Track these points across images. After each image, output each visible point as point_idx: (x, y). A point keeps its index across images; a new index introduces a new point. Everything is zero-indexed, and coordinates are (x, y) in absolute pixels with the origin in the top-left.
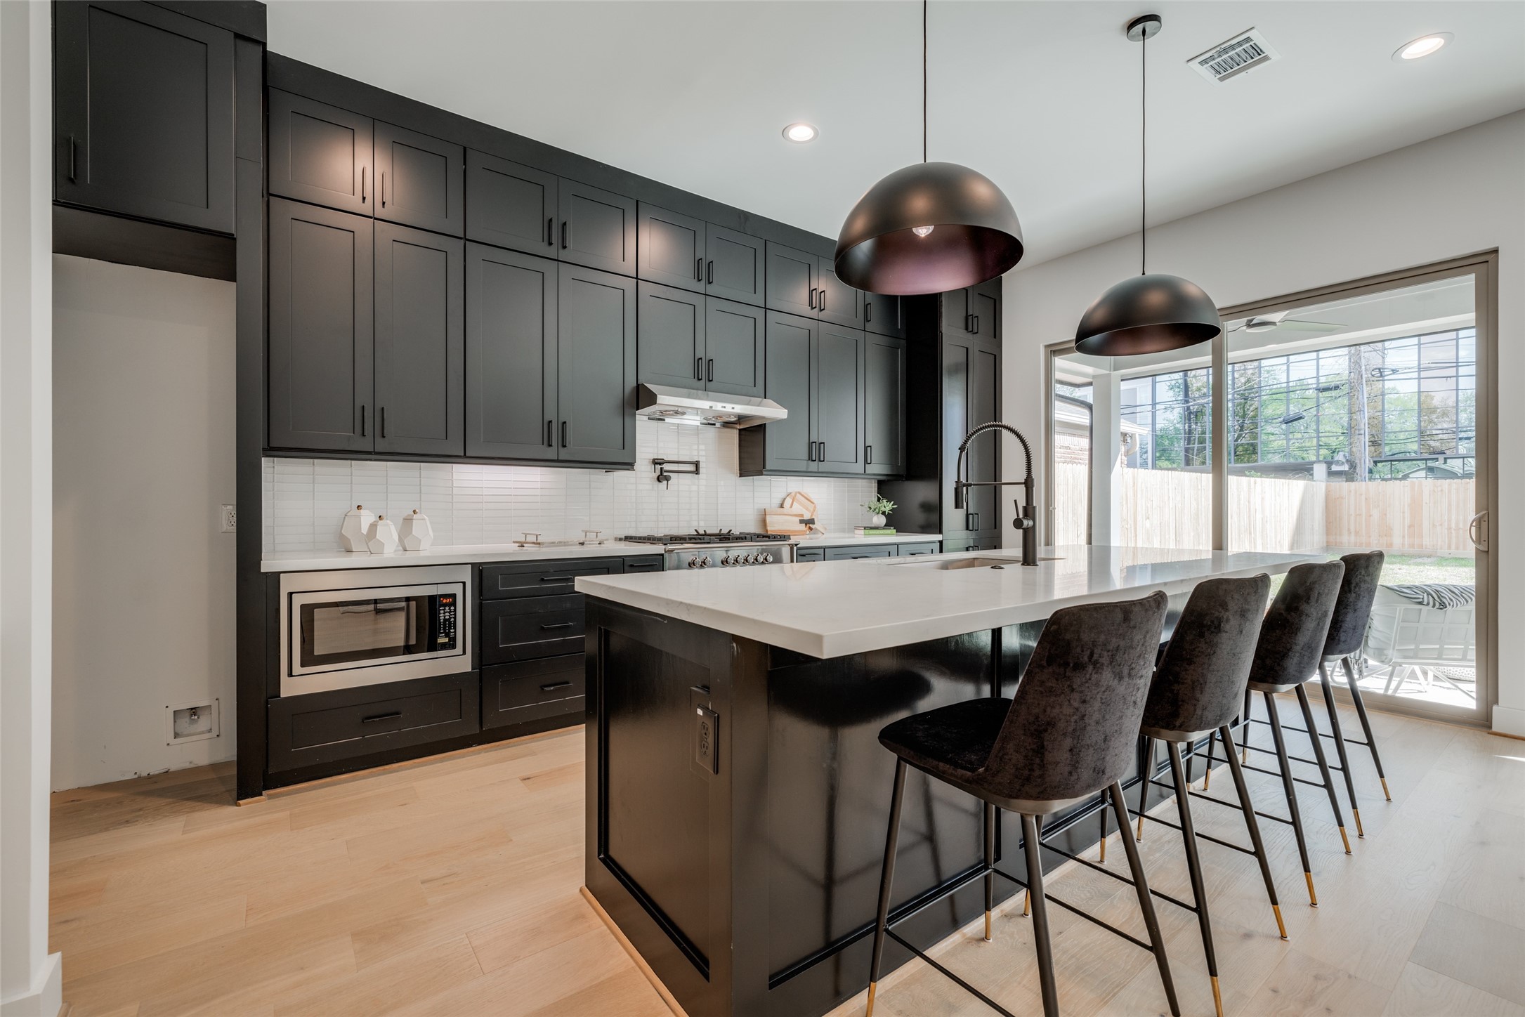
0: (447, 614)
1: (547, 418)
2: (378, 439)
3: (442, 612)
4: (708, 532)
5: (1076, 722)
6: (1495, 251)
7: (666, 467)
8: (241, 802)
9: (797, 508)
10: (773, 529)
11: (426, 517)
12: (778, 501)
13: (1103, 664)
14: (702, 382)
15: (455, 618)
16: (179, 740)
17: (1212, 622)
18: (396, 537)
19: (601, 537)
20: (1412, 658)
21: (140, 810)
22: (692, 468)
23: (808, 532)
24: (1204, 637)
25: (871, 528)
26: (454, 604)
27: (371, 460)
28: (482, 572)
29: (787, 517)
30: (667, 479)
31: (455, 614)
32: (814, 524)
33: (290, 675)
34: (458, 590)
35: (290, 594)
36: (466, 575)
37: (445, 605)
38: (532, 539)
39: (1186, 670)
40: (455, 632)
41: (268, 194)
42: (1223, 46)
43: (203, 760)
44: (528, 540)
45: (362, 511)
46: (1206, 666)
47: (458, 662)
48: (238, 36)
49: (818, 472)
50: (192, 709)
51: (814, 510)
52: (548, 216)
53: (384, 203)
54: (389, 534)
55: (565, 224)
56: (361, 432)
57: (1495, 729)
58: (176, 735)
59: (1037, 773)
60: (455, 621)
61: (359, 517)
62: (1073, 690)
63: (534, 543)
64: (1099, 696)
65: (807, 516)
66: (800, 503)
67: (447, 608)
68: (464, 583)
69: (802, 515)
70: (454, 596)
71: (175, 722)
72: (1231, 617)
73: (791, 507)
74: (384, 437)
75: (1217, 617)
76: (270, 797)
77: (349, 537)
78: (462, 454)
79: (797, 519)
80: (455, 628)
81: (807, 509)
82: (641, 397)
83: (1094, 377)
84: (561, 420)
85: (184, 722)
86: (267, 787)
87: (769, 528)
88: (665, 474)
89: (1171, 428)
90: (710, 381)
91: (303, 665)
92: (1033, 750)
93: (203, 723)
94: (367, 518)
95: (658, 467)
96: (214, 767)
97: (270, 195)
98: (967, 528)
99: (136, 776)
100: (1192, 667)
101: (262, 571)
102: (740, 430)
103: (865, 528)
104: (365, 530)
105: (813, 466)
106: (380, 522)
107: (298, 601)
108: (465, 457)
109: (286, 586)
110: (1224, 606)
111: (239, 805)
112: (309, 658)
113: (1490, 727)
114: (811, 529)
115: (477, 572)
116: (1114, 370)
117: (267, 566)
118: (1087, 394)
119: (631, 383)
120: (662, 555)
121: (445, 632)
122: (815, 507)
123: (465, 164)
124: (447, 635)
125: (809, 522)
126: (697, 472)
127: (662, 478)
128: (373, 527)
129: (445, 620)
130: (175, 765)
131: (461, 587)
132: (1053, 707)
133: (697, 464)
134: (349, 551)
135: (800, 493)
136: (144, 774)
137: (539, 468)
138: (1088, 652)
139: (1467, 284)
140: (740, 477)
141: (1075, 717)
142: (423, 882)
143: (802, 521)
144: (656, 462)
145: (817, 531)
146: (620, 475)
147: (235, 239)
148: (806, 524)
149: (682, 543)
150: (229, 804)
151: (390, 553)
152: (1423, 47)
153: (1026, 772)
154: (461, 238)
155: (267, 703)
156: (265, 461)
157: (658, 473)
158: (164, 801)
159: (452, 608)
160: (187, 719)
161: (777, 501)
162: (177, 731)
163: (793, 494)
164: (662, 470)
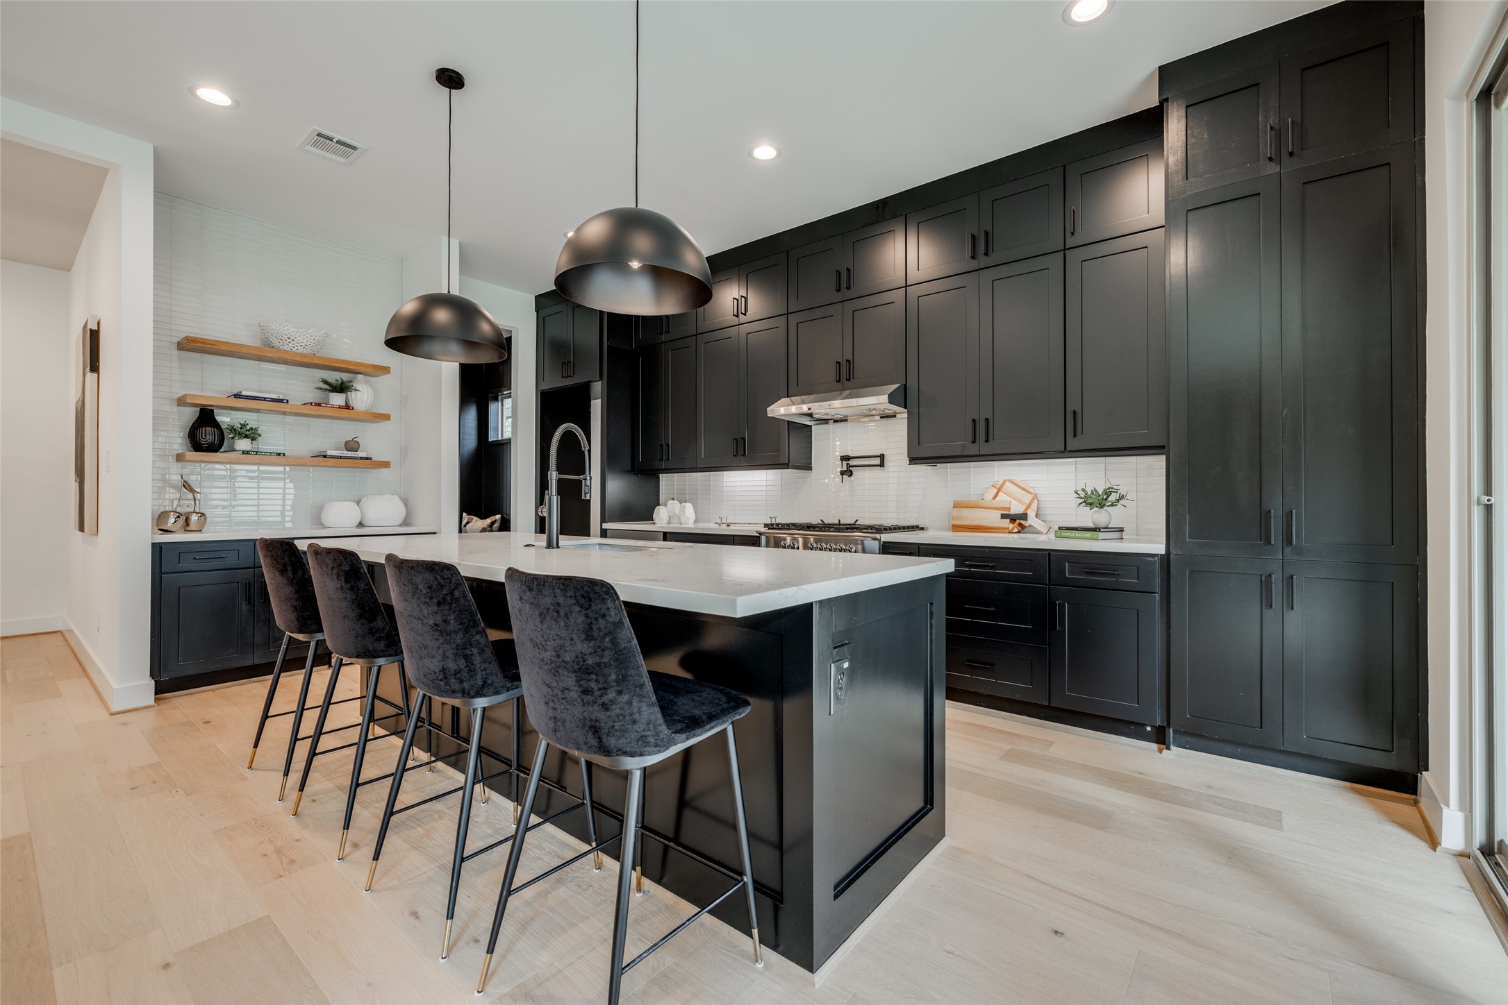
1: (734, 437)
7: (852, 462)
9: (1003, 500)
14: (841, 383)
22: (877, 461)
30: (851, 474)
32: (1027, 520)
51: (1030, 504)
65: (1016, 509)
66: (1010, 495)
69: (1009, 509)
73: (993, 499)
74: (668, 460)
78: (695, 467)
79: (998, 513)
81: (1020, 501)
84: (741, 437)
87: (954, 523)
88: (850, 468)
90: (848, 380)
95: (845, 463)
103: (1061, 528)
105: (973, 449)
114: (1019, 526)
122: (1033, 498)
125: (1018, 518)
126: (882, 465)
127: (848, 472)
133: (882, 457)
135: (1012, 481)
143: (1004, 516)
144: (845, 458)
148: (1012, 520)
157: (844, 468)
163: (999, 483)
164: (848, 466)
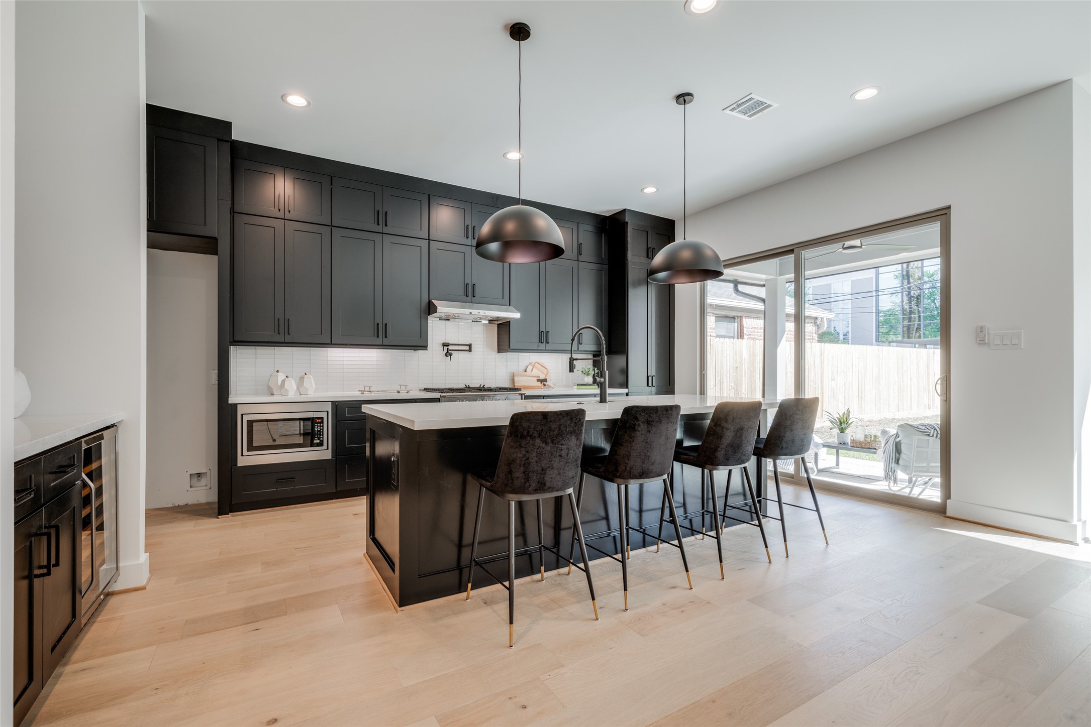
0: (319, 428)
1: (376, 322)
2: (287, 335)
3: (316, 426)
4: (470, 386)
5: (525, 460)
6: (949, 207)
7: (451, 347)
8: (219, 517)
9: (536, 372)
10: (518, 385)
11: (311, 377)
12: (524, 368)
13: (535, 437)
14: (469, 298)
15: (323, 430)
16: (192, 489)
17: (630, 426)
18: (295, 387)
19: (408, 388)
20: (925, 472)
21: (175, 518)
22: (467, 348)
23: (543, 387)
24: (626, 433)
25: (582, 385)
26: (322, 422)
27: (283, 346)
28: (337, 406)
29: (529, 377)
30: (451, 355)
31: (323, 428)
32: (546, 382)
33: (242, 455)
34: (324, 415)
35: (242, 415)
36: (329, 407)
37: (318, 423)
38: (367, 389)
39: (620, 449)
40: (323, 437)
41: (233, 212)
42: (739, 102)
43: (203, 500)
44: (366, 390)
45: (279, 374)
46: (629, 447)
47: (323, 453)
48: (219, 140)
49: (545, 350)
50: (198, 474)
51: (547, 374)
52: (377, 208)
53: (289, 211)
54: (291, 387)
55: (386, 212)
56: (278, 332)
57: (948, 514)
58: (191, 487)
59: (510, 482)
60: (323, 432)
61: (277, 376)
62: (521, 447)
63: (368, 391)
64: (535, 450)
65: (542, 377)
66: (538, 369)
67: (319, 425)
68: (328, 412)
69: (539, 377)
70: (322, 418)
71: (190, 480)
72: (641, 424)
73: (532, 371)
74: (289, 334)
75: (633, 424)
76: (233, 516)
77: (272, 387)
78: (330, 343)
79: (535, 379)
80: (323, 435)
81: (543, 373)
82: (431, 309)
83: (766, 280)
84: (384, 323)
85: (195, 480)
86: (231, 511)
87: (516, 384)
88: (450, 352)
89: (897, 309)
90: (474, 297)
91: (248, 451)
92: (508, 472)
93: (203, 481)
94: (281, 377)
95: (446, 348)
96: (208, 504)
97: (234, 212)
98: (648, 385)
99: (173, 506)
100: (622, 447)
101: (229, 403)
102: (498, 324)
103: (578, 385)
104: (279, 384)
105: (542, 346)
106: (287, 379)
107: (246, 418)
108: (331, 344)
109: (240, 410)
110: (636, 419)
111: (219, 518)
112: (251, 448)
113: (945, 512)
114: (545, 385)
115: (335, 406)
116: (780, 276)
117: (231, 400)
118: (761, 292)
119: (425, 300)
120: (439, 398)
121: (318, 437)
122: (548, 371)
123: (331, 185)
124: (319, 439)
125: (543, 381)
126: (470, 350)
127: (448, 354)
128: (283, 381)
129: (318, 431)
130: (190, 502)
131: (326, 413)
132: (513, 454)
133: (470, 345)
134: (273, 395)
135: (538, 363)
136: (177, 505)
137: (375, 350)
138: (527, 431)
139: (935, 228)
140: (498, 352)
141: (524, 458)
142: (295, 549)
143: (538, 380)
144: (445, 345)
145: (549, 387)
146: (421, 353)
147: (217, 239)
148: (541, 382)
149: (453, 392)
150: (214, 518)
151: (292, 395)
152: (866, 94)
153: (506, 482)
154: (329, 226)
155: (231, 468)
156: (232, 348)
157: (446, 351)
158: (186, 515)
159: (322, 425)
160: (196, 479)
161: (522, 368)
162: (192, 485)
163: (533, 364)
164: (448, 350)
